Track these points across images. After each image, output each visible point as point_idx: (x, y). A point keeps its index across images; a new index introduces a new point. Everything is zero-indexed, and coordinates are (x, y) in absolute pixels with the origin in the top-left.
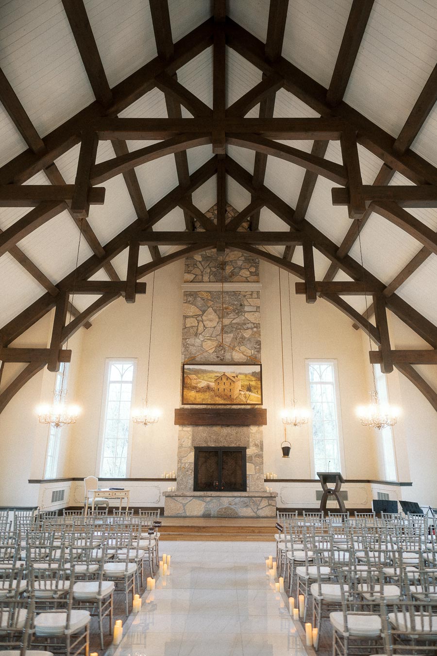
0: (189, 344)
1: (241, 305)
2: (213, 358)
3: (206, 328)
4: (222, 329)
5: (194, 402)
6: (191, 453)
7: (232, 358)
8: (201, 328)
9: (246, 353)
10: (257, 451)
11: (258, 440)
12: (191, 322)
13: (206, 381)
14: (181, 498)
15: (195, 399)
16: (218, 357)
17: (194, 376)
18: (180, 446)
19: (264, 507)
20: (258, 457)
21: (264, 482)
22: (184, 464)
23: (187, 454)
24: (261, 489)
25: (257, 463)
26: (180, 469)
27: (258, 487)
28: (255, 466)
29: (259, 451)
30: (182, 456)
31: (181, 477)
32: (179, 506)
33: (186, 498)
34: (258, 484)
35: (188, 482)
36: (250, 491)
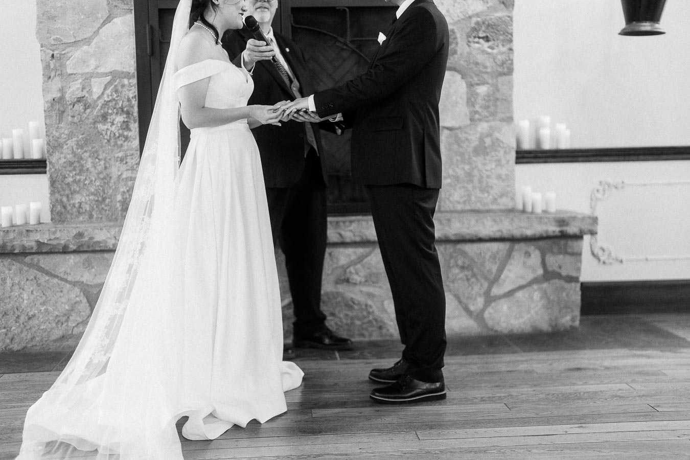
10: (478, 7)
14: (72, 259)
19: (521, 288)
20: (487, 39)
21: (517, 163)
22: (80, 81)
23: (96, 29)
24: (502, 196)
25: (481, 68)
26: (62, 109)
27: (482, 190)
28: (467, 85)
29: (491, 6)
30: (65, 41)
31: (73, 152)
32: (63, 300)
33: (102, 255)
34: (484, 172)
35: (111, 178)
36: (447, 212)
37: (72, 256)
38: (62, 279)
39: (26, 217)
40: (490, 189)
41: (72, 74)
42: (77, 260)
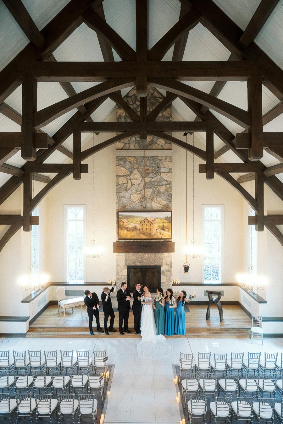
0: (121, 196)
1: (158, 167)
2: (138, 207)
3: (133, 185)
4: (145, 185)
5: (126, 238)
6: (125, 270)
7: (152, 207)
8: (129, 185)
9: (162, 203)
11: (168, 261)
12: (122, 180)
13: (134, 223)
15: (127, 235)
16: (142, 206)
17: (125, 220)
18: (118, 265)
20: (168, 272)
23: (122, 270)
25: (168, 275)
26: (118, 279)
28: (166, 277)
29: (169, 268)
30: (119, 272)
41: (120, 275)
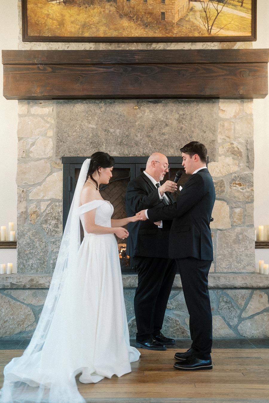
5: (58, 33)
6: (55, 174)
10: (235, 169)
11: (239, 139)
14: (28, 292)
15: (62, 23)
18: (24, 157)
19: (258, 314)
20: (240, 185)
21: (255, 248)
22: (35, 203)
23: (44, 178)
24: (248, 266)
25: (237, 199)
26: (26, 217)
27: (238, 262)
28: (230, 208)
29: (242, 168)
30: (29, 184)
31: (30, 238)
32: (22, 313)
33: (42, 291)
34: (239, 253)
35: (48, 251)
36: (219, 273)
37: (27, 291)
38: (22, 303)
39: (5, 270)
40: (241, 261)
41: (31, 200)
42: (29, 293)
